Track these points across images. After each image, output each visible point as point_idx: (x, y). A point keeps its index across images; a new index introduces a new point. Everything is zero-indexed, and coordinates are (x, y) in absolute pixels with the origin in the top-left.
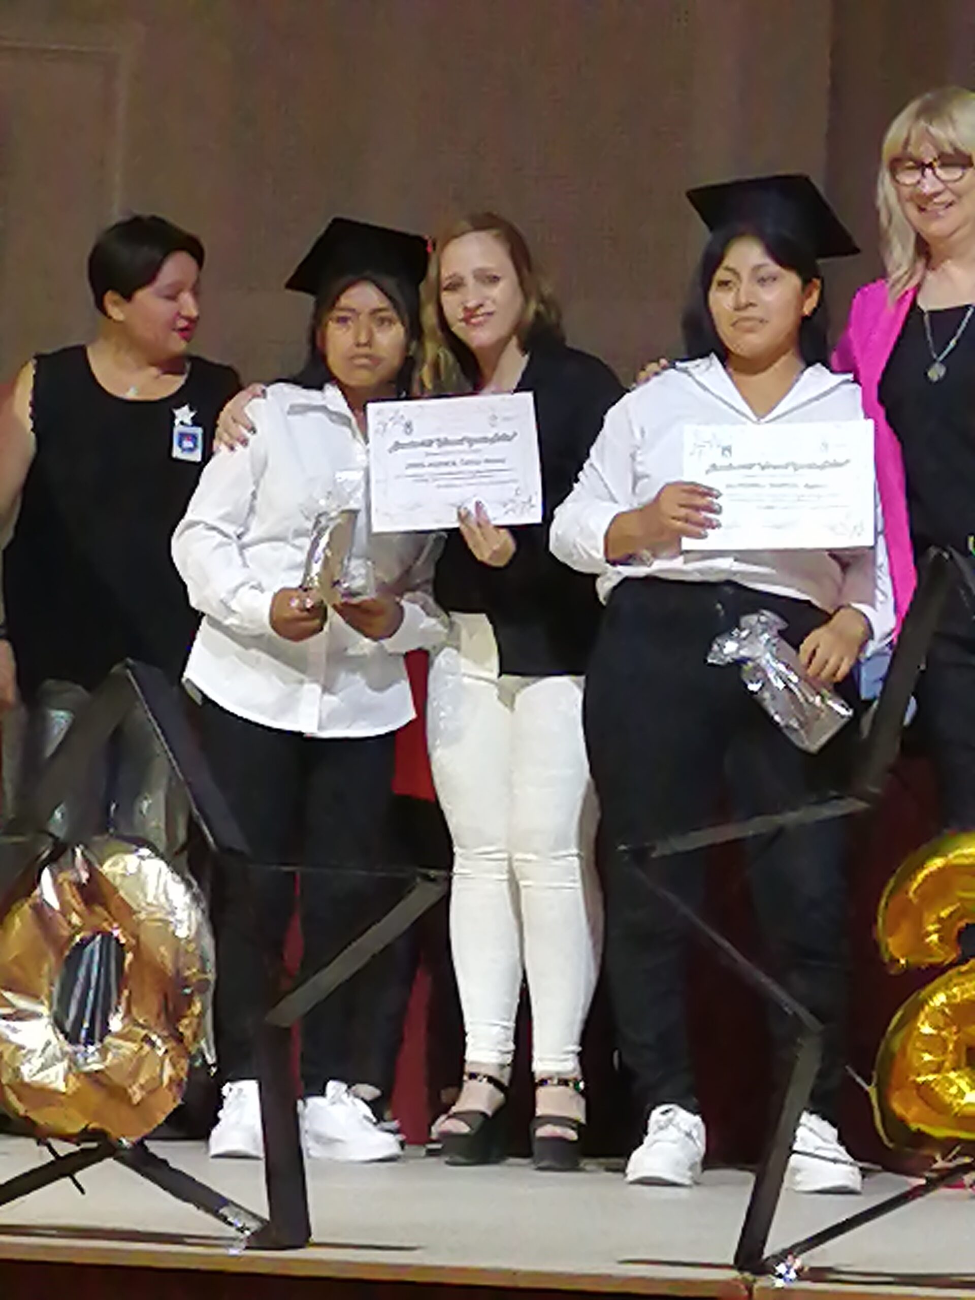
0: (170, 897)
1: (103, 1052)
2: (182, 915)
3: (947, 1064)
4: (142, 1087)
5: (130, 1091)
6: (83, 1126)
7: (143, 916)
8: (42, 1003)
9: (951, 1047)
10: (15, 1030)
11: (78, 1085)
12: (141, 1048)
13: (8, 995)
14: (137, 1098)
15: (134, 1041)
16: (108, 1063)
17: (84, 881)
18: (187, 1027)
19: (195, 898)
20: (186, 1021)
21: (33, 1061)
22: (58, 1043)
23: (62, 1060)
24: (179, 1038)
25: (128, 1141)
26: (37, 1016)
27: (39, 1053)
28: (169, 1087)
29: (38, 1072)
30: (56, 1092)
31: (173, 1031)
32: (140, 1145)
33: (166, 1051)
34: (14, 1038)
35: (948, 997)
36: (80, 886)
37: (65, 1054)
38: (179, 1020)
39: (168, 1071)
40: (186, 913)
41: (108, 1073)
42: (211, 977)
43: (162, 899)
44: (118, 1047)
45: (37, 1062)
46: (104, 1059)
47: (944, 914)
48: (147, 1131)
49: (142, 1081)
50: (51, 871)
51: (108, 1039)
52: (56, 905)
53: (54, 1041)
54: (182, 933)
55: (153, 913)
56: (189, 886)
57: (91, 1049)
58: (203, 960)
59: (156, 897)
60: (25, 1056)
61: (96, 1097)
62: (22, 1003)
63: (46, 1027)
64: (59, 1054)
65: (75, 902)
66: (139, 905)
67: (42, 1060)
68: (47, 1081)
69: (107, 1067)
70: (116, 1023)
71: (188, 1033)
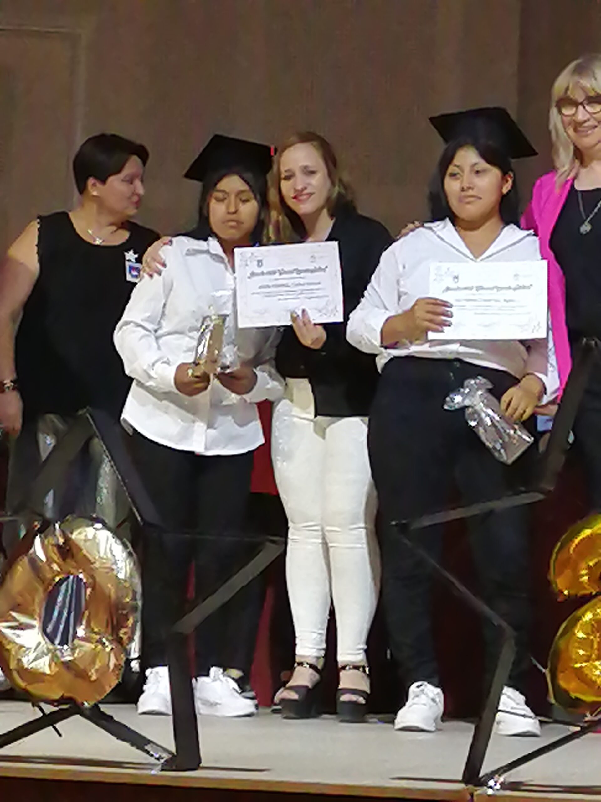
0: (114, 553)
1: (73, 649)
2: (121, 564)
3: (594, 656)
4: (97, 671)
5: (90, 674)
6: (60, 695)
7: (97, 565)
8: (35, 619)
9: (596, 646)
10: (18, 636)
11: (57, 669)
12: (96, 647)
13: (14, 614)
14: (94, 677)
15: (92, 643)
16: (76, 655)
17: (61, 544)
18: (125, 633)
19: (130, 554)
20: (123, 631)
21: (30, 654)
22: (45, 644)
23: (46, 655)
24: (119, 641)
25: (89, 704)
26: (32, 627)
27: (33, 650)
28: (113, 671)
29: (32, 662)
30: (44, 674)
31: (115, 636)
32: (96, 707)
33: (112, 649)
34: (18, 640)
35: (594, 615)
36: (59, 547)
37: (49, 650)
38: (120, 629)
39: (113, 661)
40: (124, 564)
41: (76, 662)
42: (140, 603)
43: (109, 555)
44: (81, 646)
45: (32, 656)
46: (73, 654)
47: (591, 564)
48: (99, 698)
49: (97, 667)
50: (40, 537)
51: (76, 642)
52: (44, 559)
53: (43, 643)
54: (121, 576)
55: (104, 563)
56: (125, 546)
57: (66, 647)
58: (134, 593)
59: (105, 553)
60: (25, 652)
61: (68, 676)
62: (23, 619)
63: (38, 633)
64: (46, 651)
65: (56, 557)
66: (95, 559)
67: (35, 654)
68: (39, 667)
69: (75, 659)
70: (81, 632)
71: (125, 638)
